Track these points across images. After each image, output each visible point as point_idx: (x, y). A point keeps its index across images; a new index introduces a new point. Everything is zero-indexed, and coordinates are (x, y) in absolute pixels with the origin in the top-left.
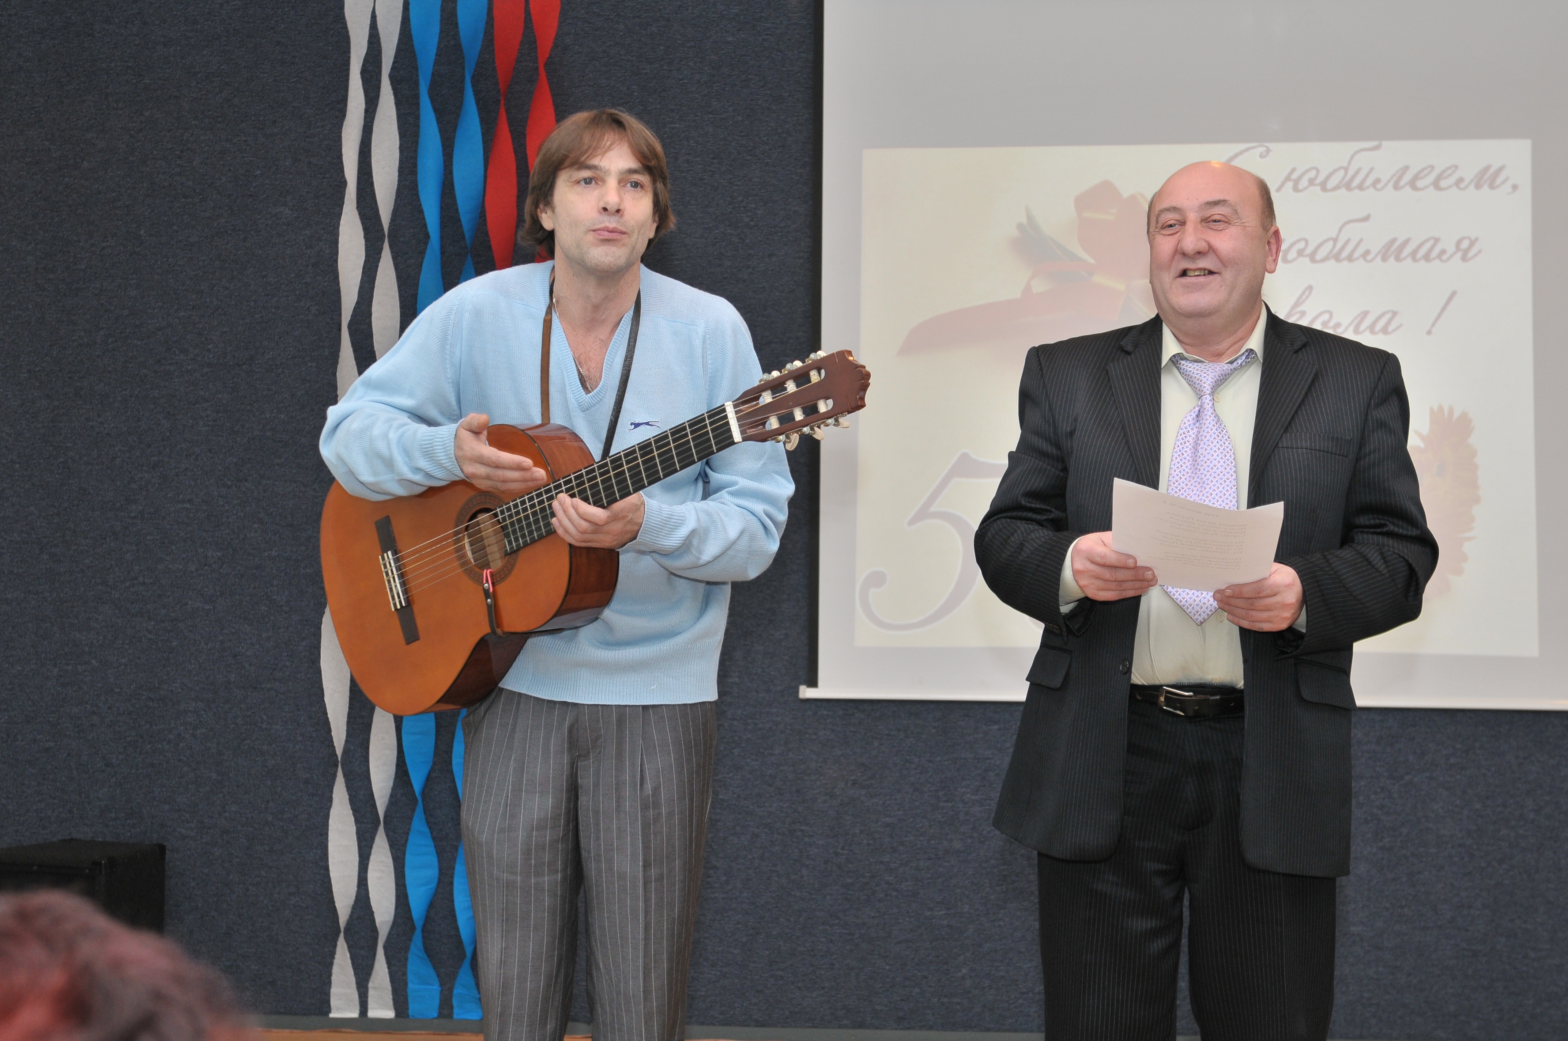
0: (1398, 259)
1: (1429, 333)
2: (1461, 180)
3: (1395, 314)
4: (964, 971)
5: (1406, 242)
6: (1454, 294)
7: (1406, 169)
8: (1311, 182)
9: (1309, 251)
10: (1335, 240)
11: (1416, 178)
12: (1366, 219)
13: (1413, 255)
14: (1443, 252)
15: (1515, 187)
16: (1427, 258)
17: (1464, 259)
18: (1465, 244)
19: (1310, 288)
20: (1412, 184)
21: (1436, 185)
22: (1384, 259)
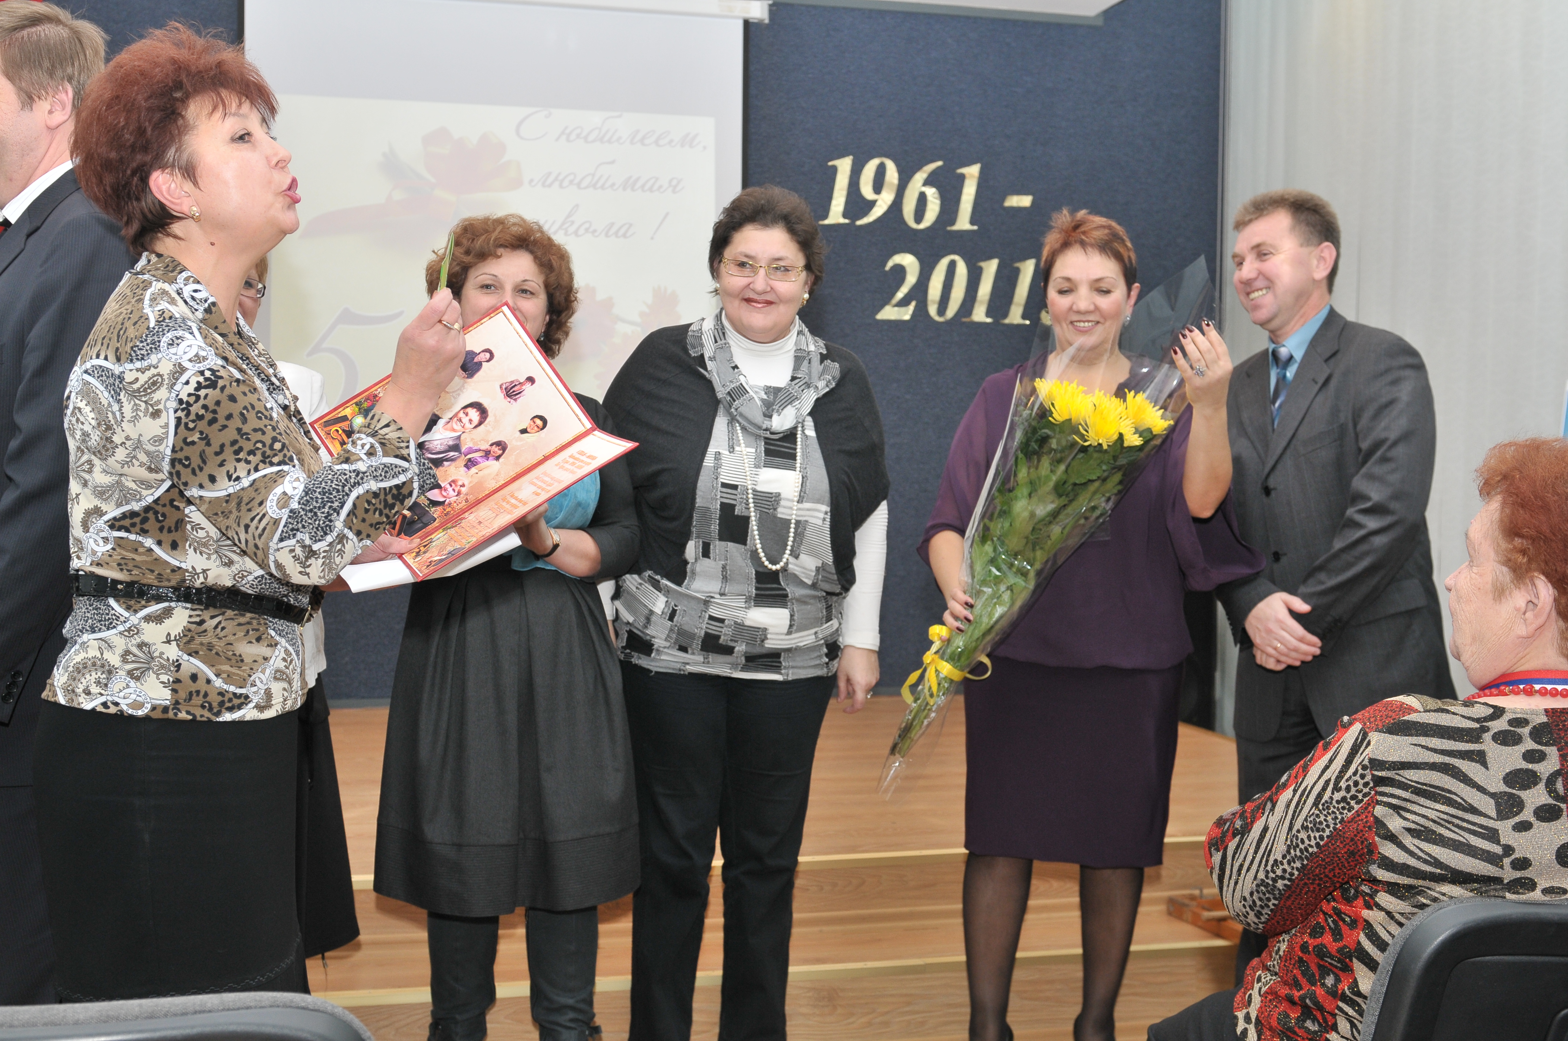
0: (633, 190)
1: (652, 238)
2: (671, 141)
3: (631, 225)
4: (347, 659)
5: (638, 179)
6: (667, 214)
7: (638, 131)
8: (578, 136)
9: (576, 181)
10: (593, 175)
11: (644, 138)
12: (613, 162)
13: (643, 186)
14: (661, 187)
15: (705, 148)
16: (651, 190)
17: (674, 192)
18: (674, 182)
19: (577, 206)
20: (642, 141)
21: (656, 142)
22: (625, 189)
